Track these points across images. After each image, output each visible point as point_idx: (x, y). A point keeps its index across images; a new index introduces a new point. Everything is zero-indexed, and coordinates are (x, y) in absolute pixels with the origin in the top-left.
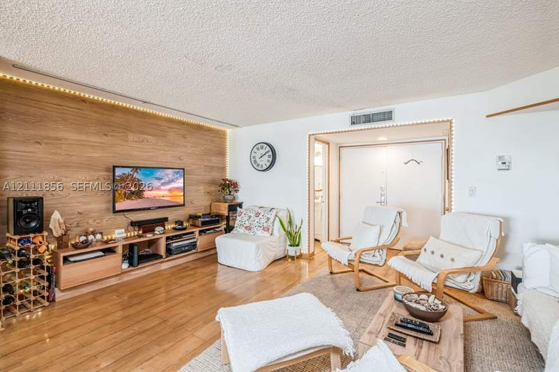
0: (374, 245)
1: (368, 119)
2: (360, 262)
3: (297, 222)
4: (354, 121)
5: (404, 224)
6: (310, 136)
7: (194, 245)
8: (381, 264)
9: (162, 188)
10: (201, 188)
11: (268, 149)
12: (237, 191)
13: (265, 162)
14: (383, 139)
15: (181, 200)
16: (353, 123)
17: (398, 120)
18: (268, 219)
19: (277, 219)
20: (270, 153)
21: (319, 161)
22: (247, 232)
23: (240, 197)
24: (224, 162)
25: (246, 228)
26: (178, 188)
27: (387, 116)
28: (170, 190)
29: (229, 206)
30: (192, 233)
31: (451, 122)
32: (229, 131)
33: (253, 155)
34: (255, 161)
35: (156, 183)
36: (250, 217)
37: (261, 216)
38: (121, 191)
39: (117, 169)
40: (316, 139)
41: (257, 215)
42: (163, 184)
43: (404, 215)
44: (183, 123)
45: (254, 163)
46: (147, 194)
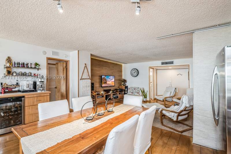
0: (169, 96)
1: (166, 63)
2: (166, 101)
3: (146, 91)
4: (163, 63)
5: (177, 91)
6: (149, 67)
7: (118, 97)
8: (171, 101)
9: (110, 81)
10: (117, 81)
11: (136, 70)
12: (126, 83)
13: (135, 74)
14: (170, 68)
15: (114, 85)
16: (162, 64)
17: (175, 64)
18: (138, 90)
19: (141, 90)
20: (137, 72)
21: (151, 74)
22: (132, 94)
23: (127, 84)
24: (122, 74)
25: (132, 93)
26: (113, 81)
27: (172, 63)
28: (112, 82)
29: (125, 87)
30: (117, 94)
31: (189, 65)
32: (123, 65)
33: (132, 72)
34: (132, 74)
35: (109, 80)
36: (132, 90)
37: (136, 89)
38: (103, 82)
39: (102, 76)
40: (151, 68)
41: (135, 89)
42: (110, 80)
43: (177, 89)
44: (113, 63)
45: (132, 75)
46: (108, 83)
